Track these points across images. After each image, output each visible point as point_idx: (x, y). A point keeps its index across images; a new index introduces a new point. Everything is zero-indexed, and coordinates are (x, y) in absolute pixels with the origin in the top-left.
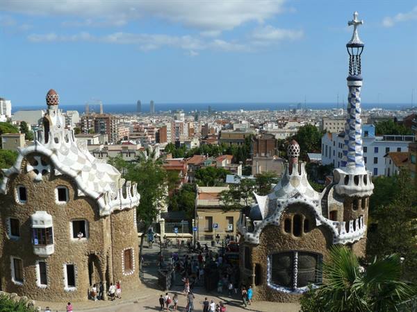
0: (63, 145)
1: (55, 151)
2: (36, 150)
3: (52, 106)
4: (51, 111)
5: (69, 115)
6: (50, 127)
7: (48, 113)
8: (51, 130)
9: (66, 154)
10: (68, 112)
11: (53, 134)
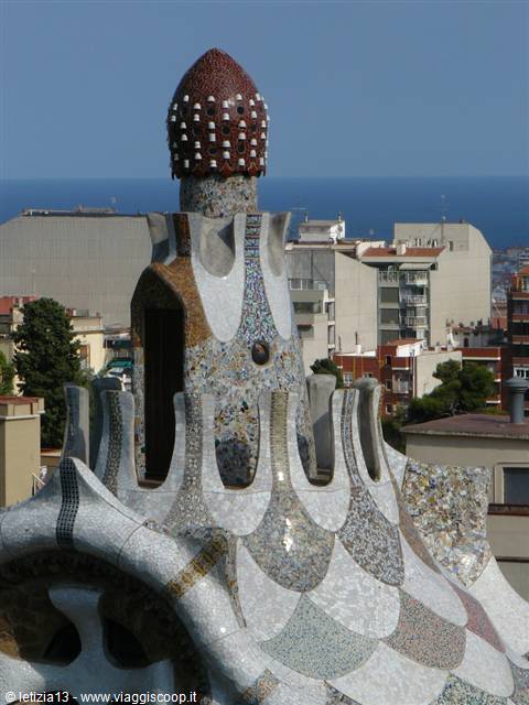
0: (283, 499)
1: (212, 553)
2: (65, 536)
3: (210, 187)
4: (204, 229)
5: (408, 263)
6: (192, 352)
7: (177, 239)
8: (195, 381)
9: (303, 575)
10: (407, 236)
11: (208, 410)
